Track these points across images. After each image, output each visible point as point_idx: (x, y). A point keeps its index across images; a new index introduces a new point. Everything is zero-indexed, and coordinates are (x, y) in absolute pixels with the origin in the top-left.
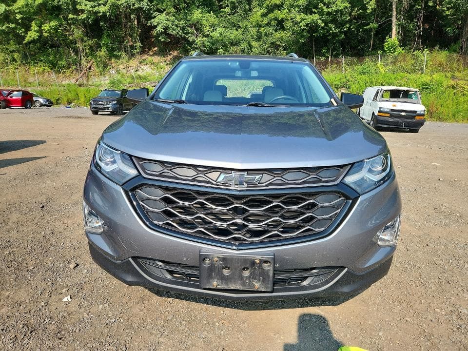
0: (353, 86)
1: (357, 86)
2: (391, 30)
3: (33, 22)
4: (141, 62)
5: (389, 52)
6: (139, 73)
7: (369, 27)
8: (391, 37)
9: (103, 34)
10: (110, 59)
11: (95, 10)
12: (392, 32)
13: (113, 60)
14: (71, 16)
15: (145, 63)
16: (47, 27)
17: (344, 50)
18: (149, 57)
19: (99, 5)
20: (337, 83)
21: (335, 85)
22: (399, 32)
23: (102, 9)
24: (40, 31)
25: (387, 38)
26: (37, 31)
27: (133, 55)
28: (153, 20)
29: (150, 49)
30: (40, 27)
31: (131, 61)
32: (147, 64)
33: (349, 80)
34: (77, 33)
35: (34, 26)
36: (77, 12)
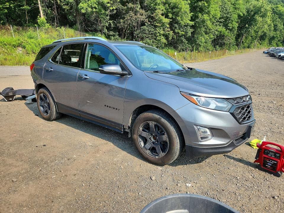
0: (27, 46)
1: (30, 46)
2: (39, 12)
5: (42, 26)
7: (24, 8)
8: (40, 17)
12: (40, 14)
17: (8, 21)
20: (14, 43)
21: (13, 45)
22: (44, 14)
25: (38, 17)
33: (22, 42)
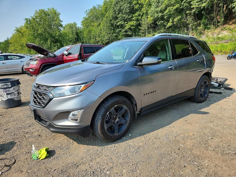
3: (171, 19)
4: (222, 30)
6: (220, 36)
9: (203, 18)
10: (204, 30)
11: (199, 6)
13: (206, 30)
14: (188, 12)
15: (225, 30)
16: (176, 20)
18: (228, 26)
19: (203, 3)
23: (204, 5)
24: (173, 22)
26: (172, 22)
27: (218, 26)
28: (233, 4)
29: (230, 21)
30: (173, 20)
31: (216, 30)
32: (226, 30)
34: (190, 20)
35: (171, 21)
36: (191, 9)
